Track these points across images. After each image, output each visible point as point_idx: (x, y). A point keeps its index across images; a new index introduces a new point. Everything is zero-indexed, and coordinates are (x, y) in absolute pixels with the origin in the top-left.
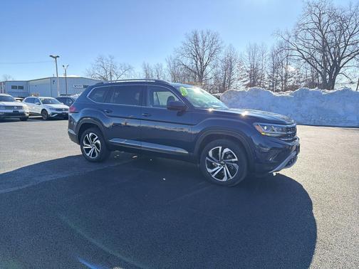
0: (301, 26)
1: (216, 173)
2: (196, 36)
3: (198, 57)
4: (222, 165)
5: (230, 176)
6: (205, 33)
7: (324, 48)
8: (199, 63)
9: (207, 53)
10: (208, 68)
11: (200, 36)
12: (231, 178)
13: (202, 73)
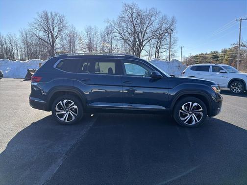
0: (121, 18)
1: (187, 120)
2: (46, 15)
3: (49, 31)
4: (191, 114)
5: (197, 120)
6: (54, 14)
7: (134, 34)
8: (50, 36)
9: (56, 29)
10: (57, 41)
11: (49, 15)
12: (198, 122)
13: (53, 44)
